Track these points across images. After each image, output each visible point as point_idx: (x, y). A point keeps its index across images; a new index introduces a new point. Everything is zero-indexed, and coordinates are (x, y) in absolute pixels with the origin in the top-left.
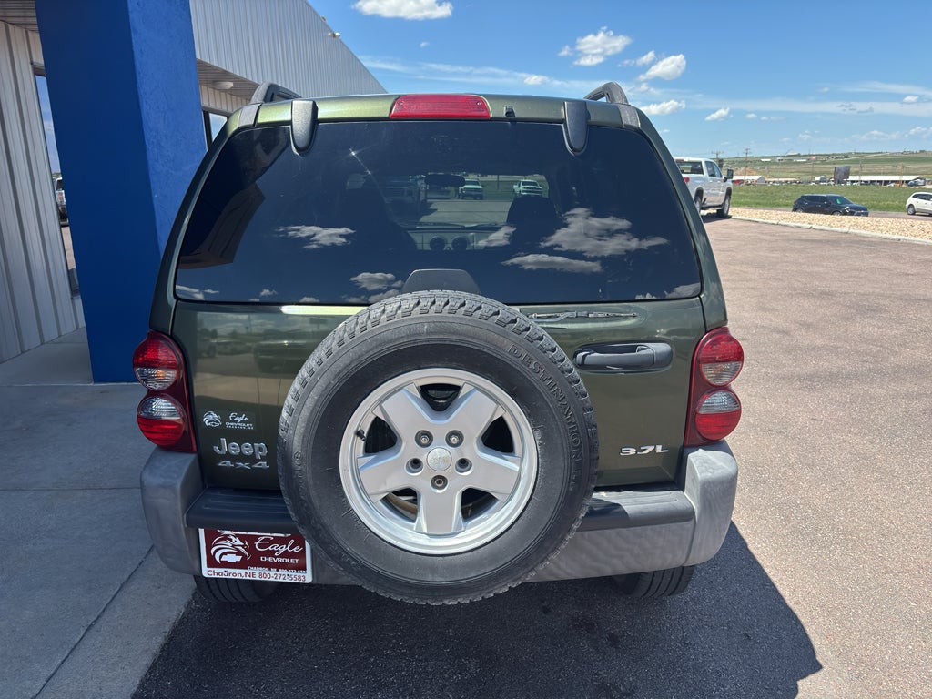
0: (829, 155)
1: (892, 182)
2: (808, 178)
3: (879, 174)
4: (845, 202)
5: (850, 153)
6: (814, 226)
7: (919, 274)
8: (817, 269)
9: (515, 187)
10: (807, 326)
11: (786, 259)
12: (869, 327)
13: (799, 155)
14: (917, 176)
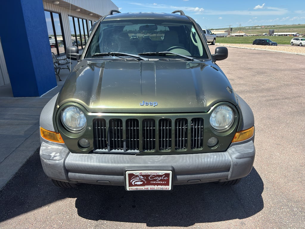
0: (268, 26)
1: (288, 35)
2: (261, 34)
3: (284, 32)
4: (269, 41)
5: (275, 25)
6: (255, 49)
7: (282, 62)
8: (250, 61)
9: (162, 38)
10: (240, 78)
11: (242, 59)
12: (259, 78)
13: (258, 26)
14: (297, 33)
